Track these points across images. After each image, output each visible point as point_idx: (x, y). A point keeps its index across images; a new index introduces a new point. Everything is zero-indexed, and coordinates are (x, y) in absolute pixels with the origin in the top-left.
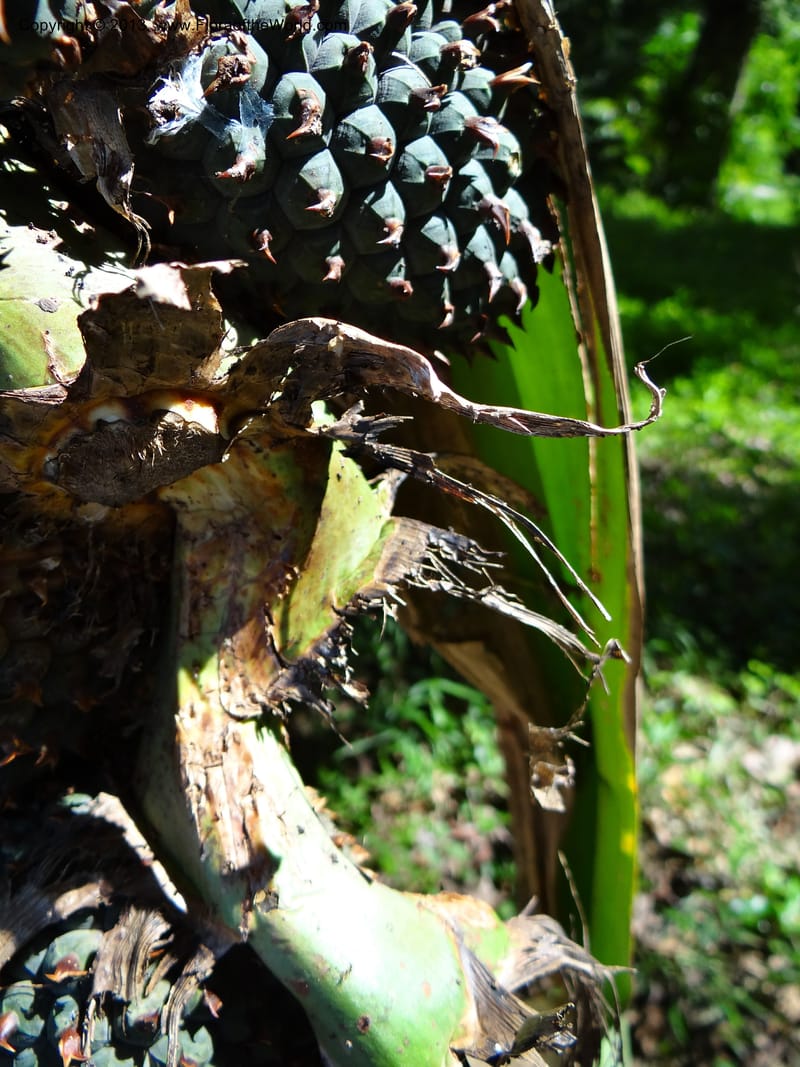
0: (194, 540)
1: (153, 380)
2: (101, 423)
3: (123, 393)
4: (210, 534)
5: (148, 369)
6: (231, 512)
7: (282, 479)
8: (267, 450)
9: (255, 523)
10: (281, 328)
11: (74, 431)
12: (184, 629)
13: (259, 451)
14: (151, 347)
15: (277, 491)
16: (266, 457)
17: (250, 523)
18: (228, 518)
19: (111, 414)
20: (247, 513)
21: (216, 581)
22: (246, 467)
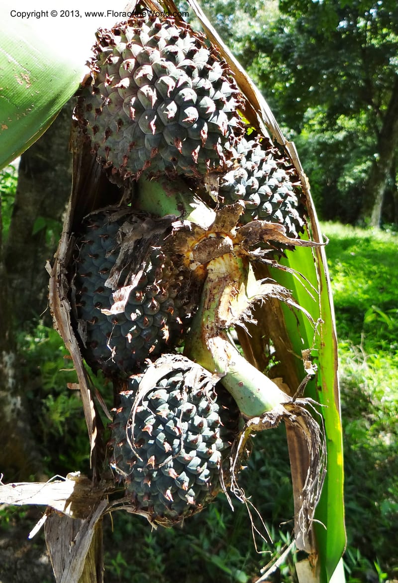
0: (213, 281)
1: (223, 230)
2: (210, 237)
3: (216, 231)
4: (217, 280)
5: (223, 226)
6: (224, 274)
7: (239, 265)
8: (237, 256)
9: (230, 277)
10: (249, 223)
11: (205, 238)
12: (206, 306)
13: (235, 256)
14: (224, 222)
15: (237, 268)
16: (236, 258)
17: (228, 277)
18: (223, 276)
19: (213, 235)
20: (228, 274)
21: (216, 293)
22: (231, 260)
